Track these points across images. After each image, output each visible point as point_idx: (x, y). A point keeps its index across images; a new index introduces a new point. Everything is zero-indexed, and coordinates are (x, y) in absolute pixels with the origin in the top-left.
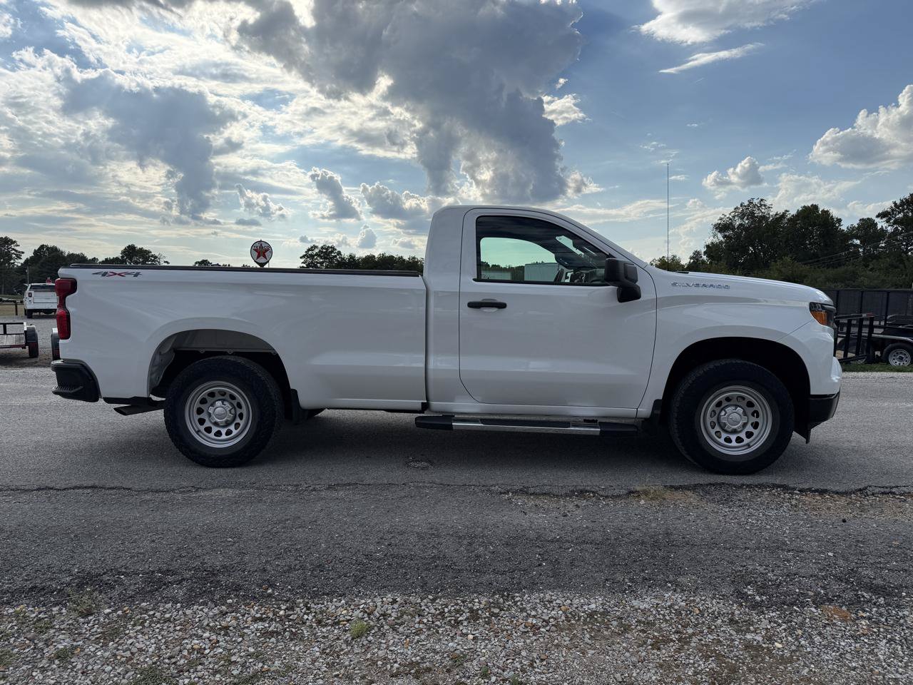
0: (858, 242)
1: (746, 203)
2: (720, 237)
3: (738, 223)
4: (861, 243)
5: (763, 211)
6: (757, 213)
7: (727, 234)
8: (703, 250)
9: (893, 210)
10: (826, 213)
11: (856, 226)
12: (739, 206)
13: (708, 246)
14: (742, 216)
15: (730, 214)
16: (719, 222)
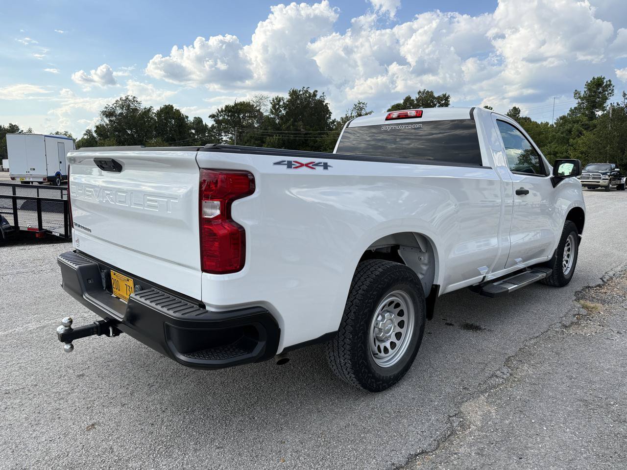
0: (193, 131)
1: (124, 98)
2: (107, 121)
3: (119, 112)
4: (195, 132)
5: (136, 105)
6: (132, 106)
7: (112, 119)
8: (94, 129)
9: (218, 114)
10: (178, 111)
11: (192, 121)
12: (119, 100)
13: (97, 127)
14: (122, 107)
15: (113, 105)
16: (105, 110)
